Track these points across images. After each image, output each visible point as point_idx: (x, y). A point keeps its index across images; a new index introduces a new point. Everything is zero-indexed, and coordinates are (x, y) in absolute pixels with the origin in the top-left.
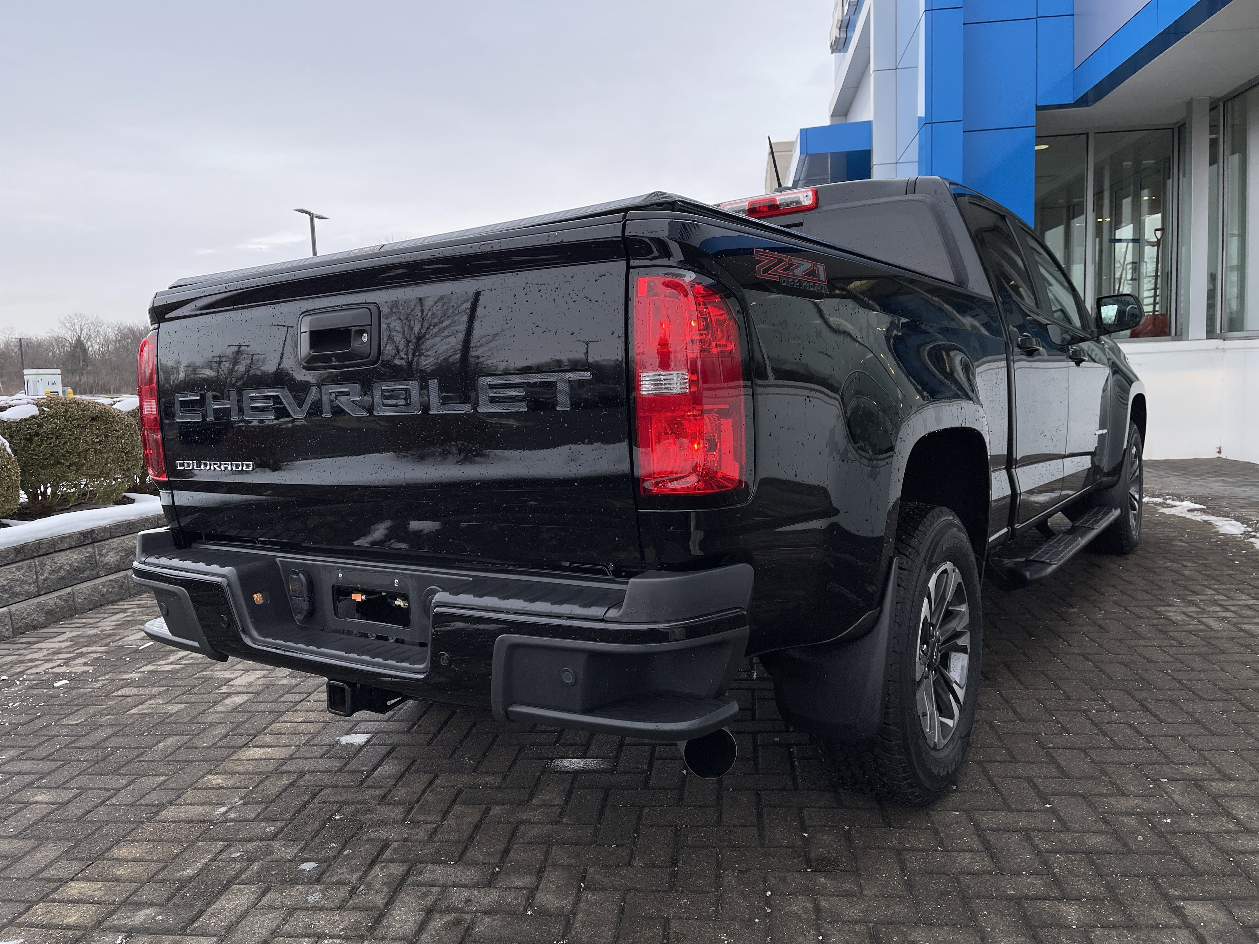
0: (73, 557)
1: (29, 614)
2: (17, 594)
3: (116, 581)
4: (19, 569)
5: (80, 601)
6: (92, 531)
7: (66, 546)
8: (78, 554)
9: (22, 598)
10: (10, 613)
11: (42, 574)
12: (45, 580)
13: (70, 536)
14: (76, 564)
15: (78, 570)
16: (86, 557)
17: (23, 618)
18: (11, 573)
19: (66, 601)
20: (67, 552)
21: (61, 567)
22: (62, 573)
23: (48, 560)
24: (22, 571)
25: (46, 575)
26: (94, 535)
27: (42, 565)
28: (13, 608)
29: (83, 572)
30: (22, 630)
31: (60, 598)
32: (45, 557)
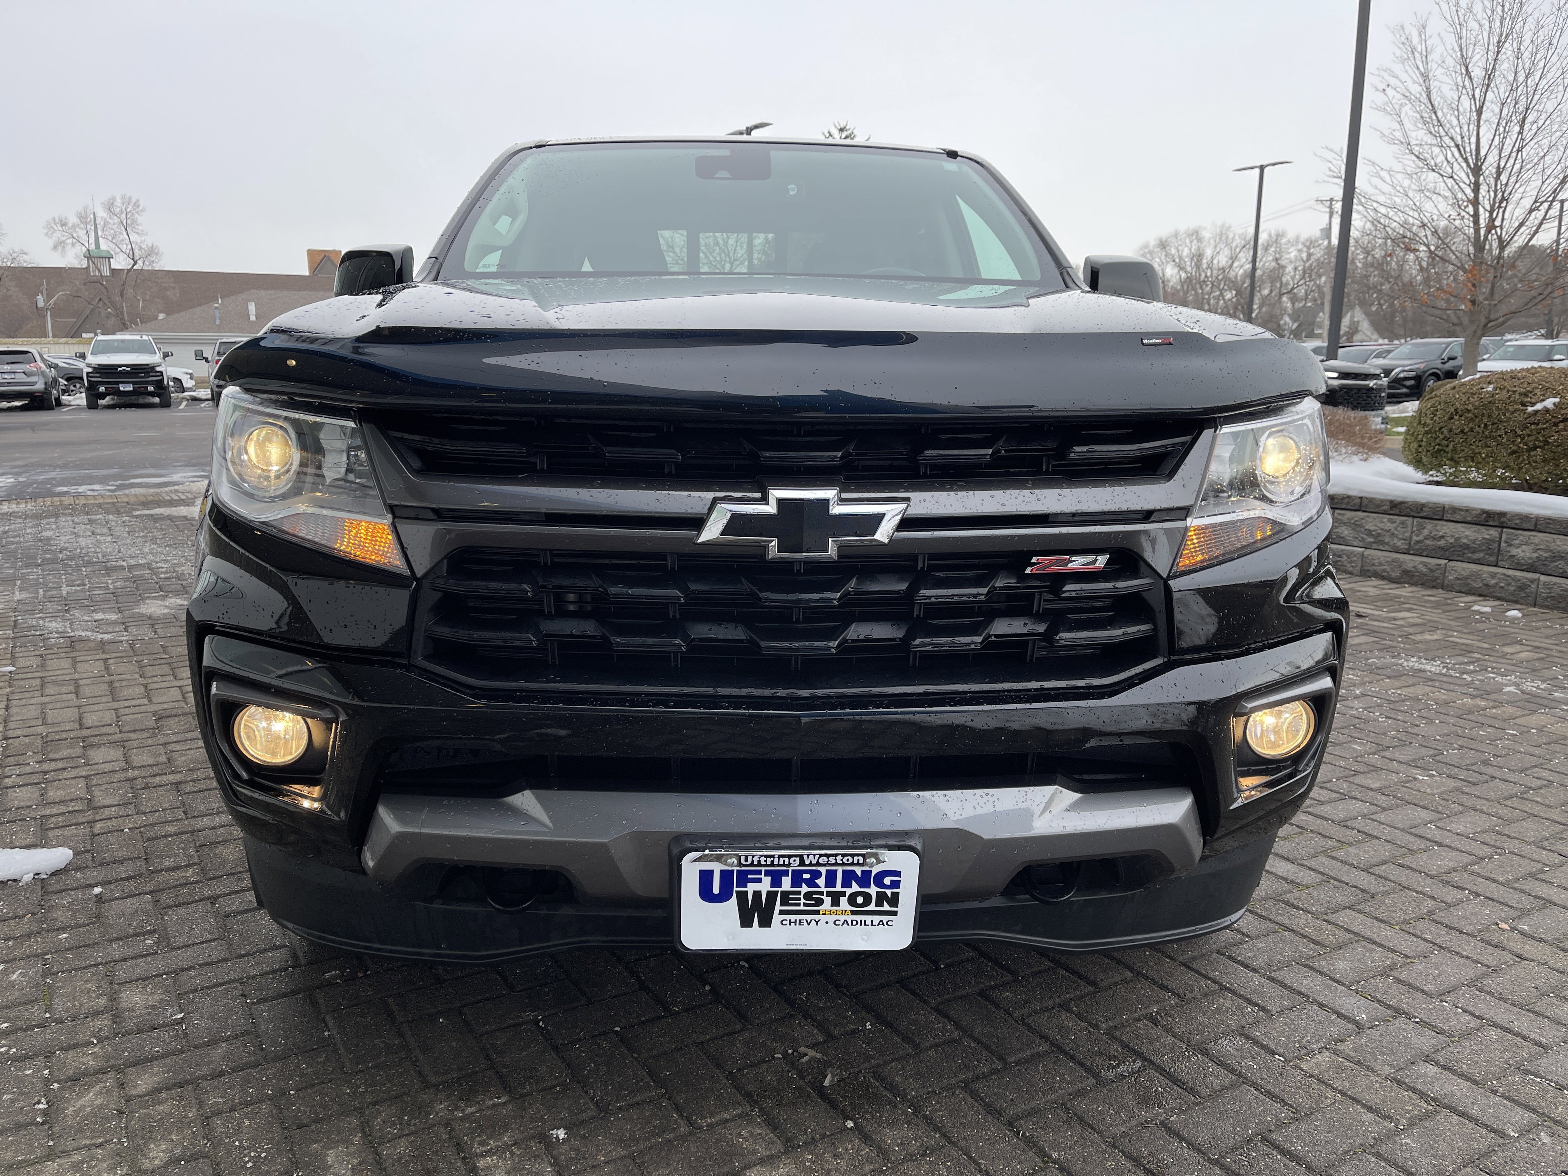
0: (1469, 534)
1: (1381, 564)
2: (1383, 543)
3: (1514, 579)
4: (1393, 522)
5: (1450, 577)
6: (1503, 514)
7: (1457, 517)
8: (1474, 532)
9: (1387, 548)
10: (1363, 555)
11: (1417, 536)
12: (1418, 542)
13: (1468, 510)
14: (1465, 541)
15: (1466, 547)
16: (1484, 539)
17: (1373, 565)
18: (1382, 522)
19: (1432, 571)
20: (1459, 525)
21: (1442, 537)
22: (1442, 543)
23: (1429, 525)
24: (1395, 525)
25: (1421, 538)
26: (1503, 519)
27: (1422, 527)
28: (1368, 552)
29: (1473, 552)
30: (1370, 574)
31: (1425, 564)
32: (1427, 521)
